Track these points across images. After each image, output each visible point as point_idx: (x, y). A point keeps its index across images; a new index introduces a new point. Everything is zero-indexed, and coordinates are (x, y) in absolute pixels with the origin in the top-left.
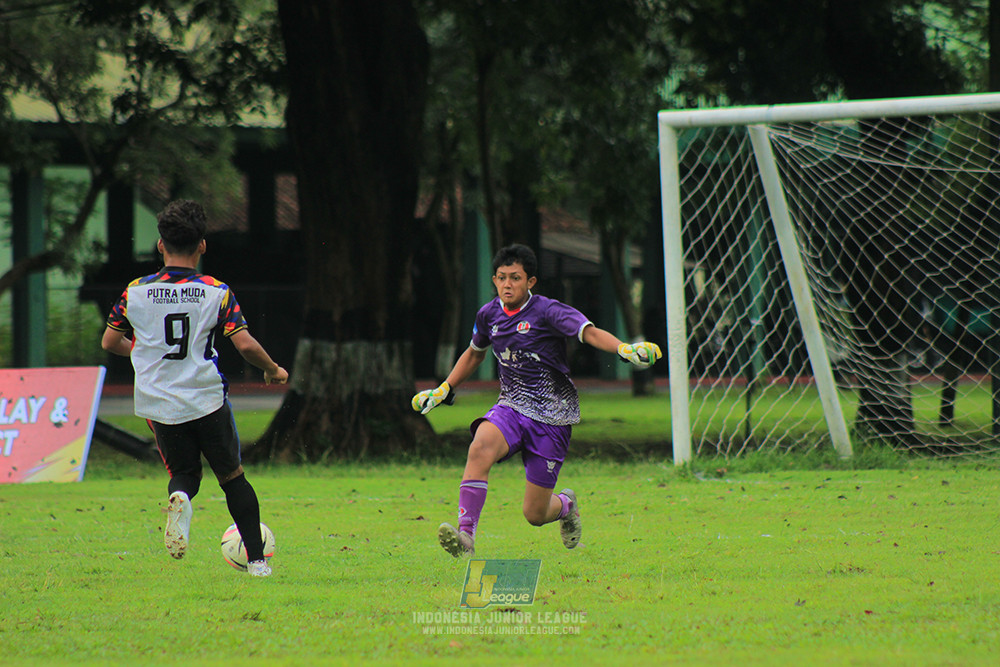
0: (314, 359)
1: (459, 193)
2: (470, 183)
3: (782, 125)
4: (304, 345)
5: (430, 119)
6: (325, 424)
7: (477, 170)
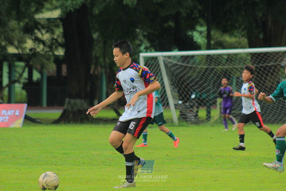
0: (69, 103)
1: (99, 69)
2: (102, 67)
3: (165, 57)
4: (67, 100)
5: (94, 54)
6: (71, 116)
7: (103, 64)
